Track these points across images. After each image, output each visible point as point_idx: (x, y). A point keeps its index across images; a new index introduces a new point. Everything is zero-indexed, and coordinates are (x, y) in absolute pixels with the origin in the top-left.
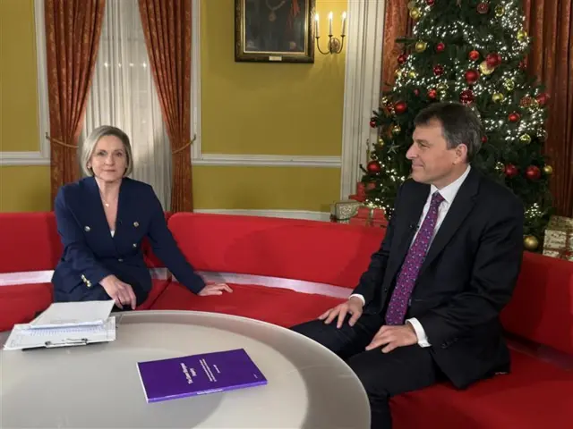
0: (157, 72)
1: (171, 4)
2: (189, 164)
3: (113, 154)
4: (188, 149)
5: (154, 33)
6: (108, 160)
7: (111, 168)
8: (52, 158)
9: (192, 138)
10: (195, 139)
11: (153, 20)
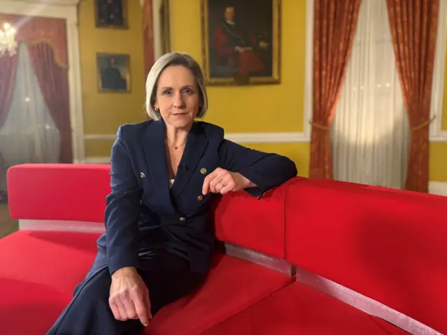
0: (400, 63)
1: (418, 3)
2: (427, 141)
3: (181, 91)
4: (427, 128)
5: (400, 31)
6: (175, 100)
7: (181, 111)
8: (312, 137)
9: (431, 116)
10: (434, 117)
11: (399, 20)
